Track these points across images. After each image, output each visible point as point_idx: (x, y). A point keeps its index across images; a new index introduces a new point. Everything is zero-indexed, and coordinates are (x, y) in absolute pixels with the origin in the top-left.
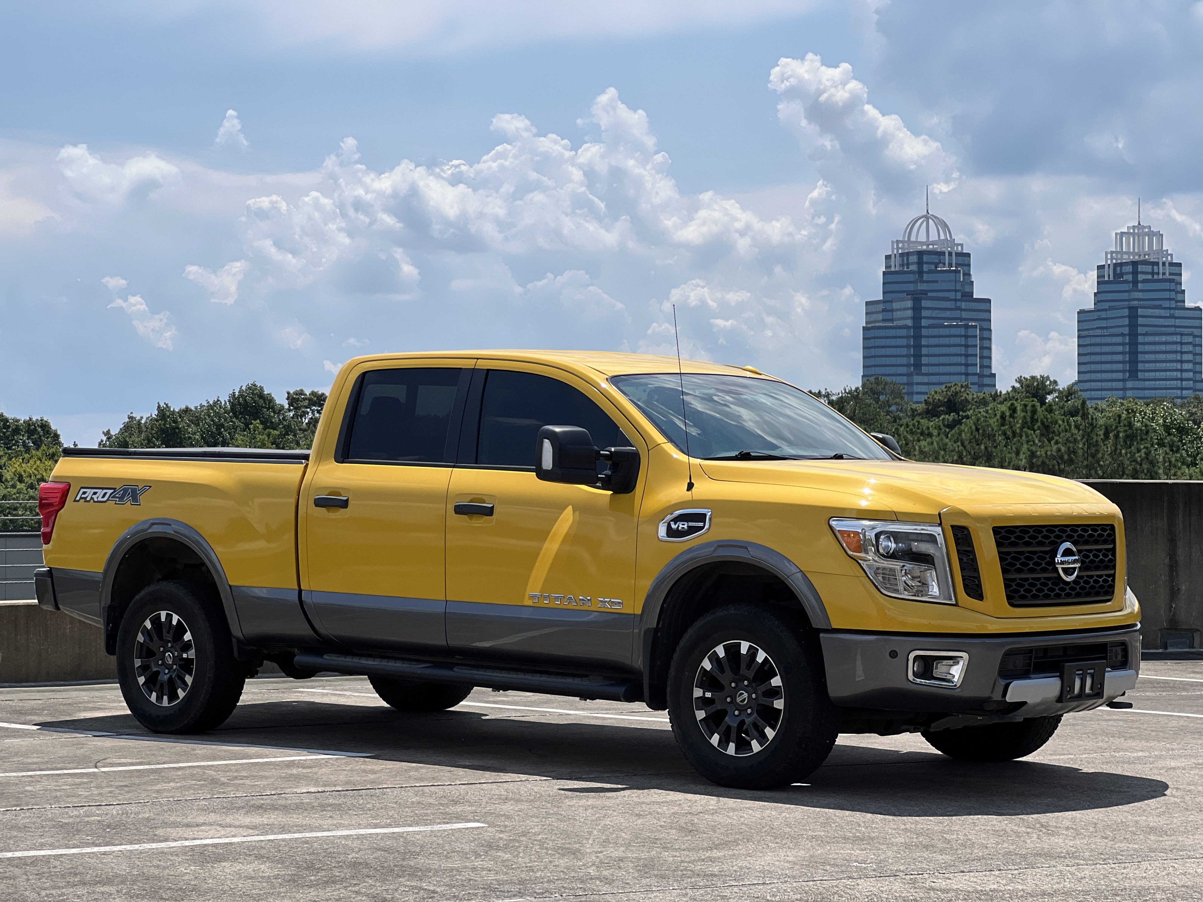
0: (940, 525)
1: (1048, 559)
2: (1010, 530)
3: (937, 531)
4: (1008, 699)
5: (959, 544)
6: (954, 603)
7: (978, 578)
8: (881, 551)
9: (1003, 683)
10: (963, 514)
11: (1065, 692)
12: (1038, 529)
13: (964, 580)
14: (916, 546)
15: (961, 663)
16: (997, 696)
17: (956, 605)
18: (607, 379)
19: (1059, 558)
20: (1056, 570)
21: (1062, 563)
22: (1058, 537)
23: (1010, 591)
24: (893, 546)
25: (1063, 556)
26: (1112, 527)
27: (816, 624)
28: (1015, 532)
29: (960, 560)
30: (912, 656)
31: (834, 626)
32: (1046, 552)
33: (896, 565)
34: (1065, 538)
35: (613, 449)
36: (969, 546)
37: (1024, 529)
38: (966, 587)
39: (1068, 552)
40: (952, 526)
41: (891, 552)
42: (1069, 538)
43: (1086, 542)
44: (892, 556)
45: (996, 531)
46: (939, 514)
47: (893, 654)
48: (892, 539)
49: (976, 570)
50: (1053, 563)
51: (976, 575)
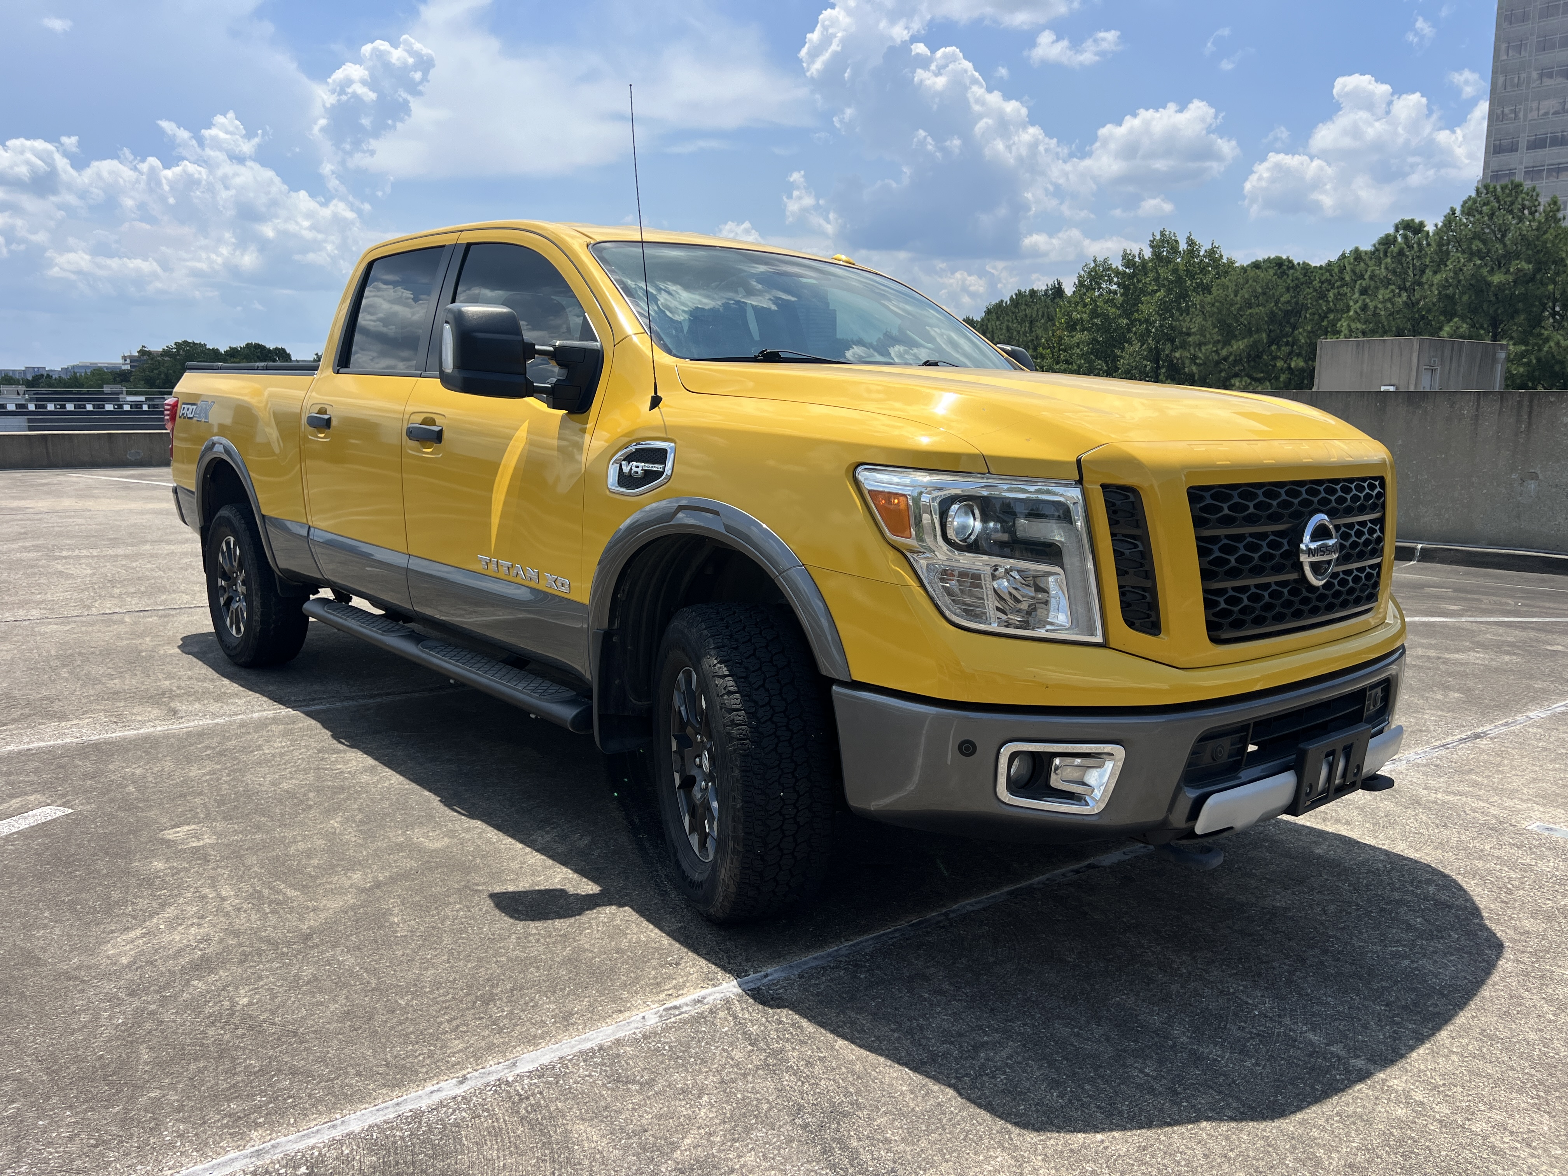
0: (1080, 482)
1: (1286, 547)
2: (1222, 492)
3: (1071, 494)
4: (1200, 827)
5: (1117, 522)
6: (1099, 639)
7: (1153, 591)
8: (951, 534)
9: (1191, 794)
10: (1131, 463)
11: (1303, 796)
12: (1272, 489)
13: (1122, 594)
14: (1026, 527)
15: (1109, 765)
16: (1178, 819)
17: (1103, 646)
18: (588, 245)
19: (1307, 542)
20: (1299, 566)
21: (1310, 552)
22: (1306, 503)
23: (1214, 615)
24: (976, 525)
25: (1314, 538)
26: (1382, 480)
27: (826, 668)
28: (1229, 497)
29: (1118, 554)
30: (1006, 751)
31: (856, 677)
32: (1281, 534)
33: (979, 563)
34: (1316, 505)
35: (558, 343)
36: (1137, 527)
37: (1248, 491)
38: (1125, 606)
39: (1321, 533)
40: (1104, 486)
41: (973, 537)
42: (1323, 506)
43: (1348, 511)
44: (973, 547)
45: (1195, 494)
46: (1079, 462)
47: (967, 748)
48: (977, 512)
49: (1149, 574)
50: (1295, 551)
51: (1148, 584)
